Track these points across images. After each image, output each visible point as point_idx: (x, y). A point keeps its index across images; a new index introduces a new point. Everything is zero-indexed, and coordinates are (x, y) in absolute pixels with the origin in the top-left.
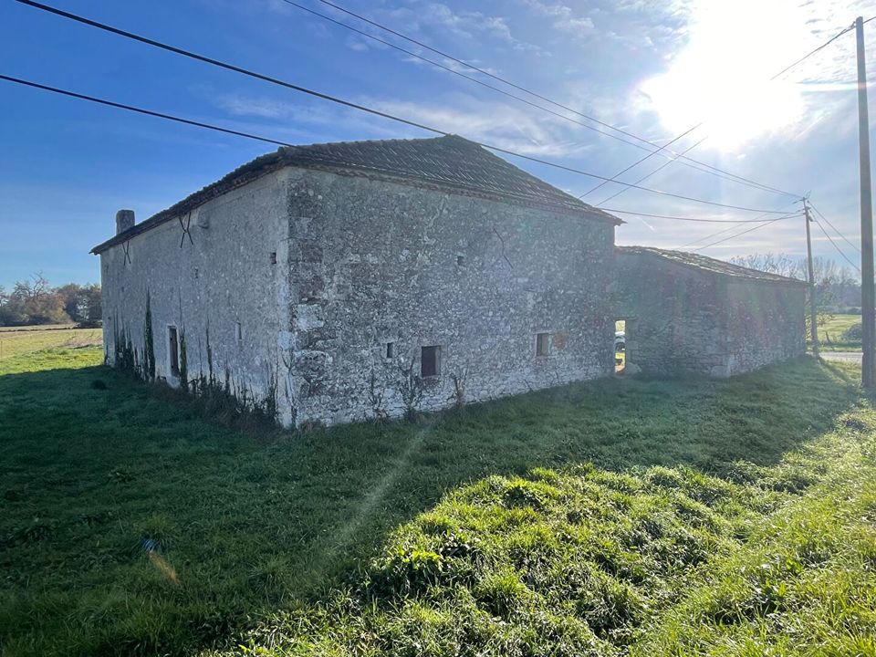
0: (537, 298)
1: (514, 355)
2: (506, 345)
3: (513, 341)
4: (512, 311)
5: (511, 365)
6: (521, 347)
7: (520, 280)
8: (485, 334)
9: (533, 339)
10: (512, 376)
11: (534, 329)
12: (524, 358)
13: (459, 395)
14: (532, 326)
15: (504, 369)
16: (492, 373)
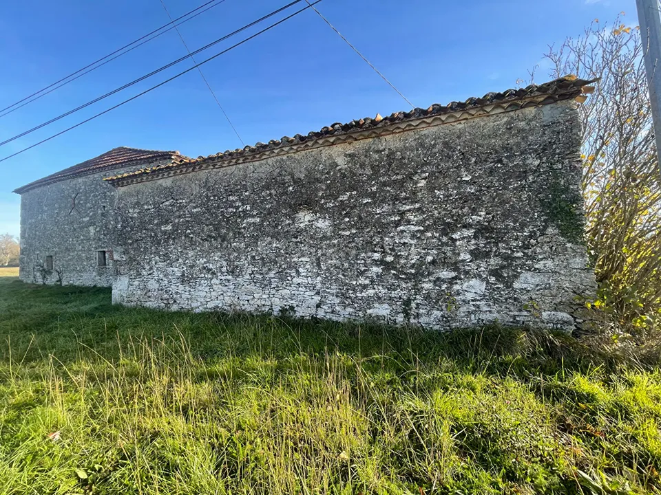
0: (96, 228)
1: (85, 263)
2: (79, 257)
3: (84, 255)
4: (82, 237)
5: (84, 270)
6: (88, 259)
7: (84, 219)
8: (69, 251)
9: (96, 255)
10: (85, 275)
11: (96, 248)
12: (91, 266)
13: (60, 280)
14: (94, 246)
15: (80, 271)
16: (75, 272)
